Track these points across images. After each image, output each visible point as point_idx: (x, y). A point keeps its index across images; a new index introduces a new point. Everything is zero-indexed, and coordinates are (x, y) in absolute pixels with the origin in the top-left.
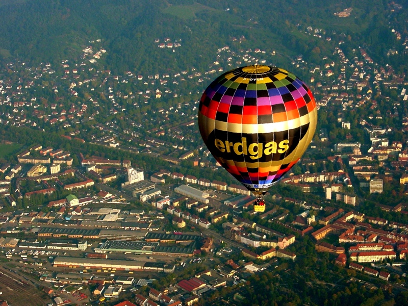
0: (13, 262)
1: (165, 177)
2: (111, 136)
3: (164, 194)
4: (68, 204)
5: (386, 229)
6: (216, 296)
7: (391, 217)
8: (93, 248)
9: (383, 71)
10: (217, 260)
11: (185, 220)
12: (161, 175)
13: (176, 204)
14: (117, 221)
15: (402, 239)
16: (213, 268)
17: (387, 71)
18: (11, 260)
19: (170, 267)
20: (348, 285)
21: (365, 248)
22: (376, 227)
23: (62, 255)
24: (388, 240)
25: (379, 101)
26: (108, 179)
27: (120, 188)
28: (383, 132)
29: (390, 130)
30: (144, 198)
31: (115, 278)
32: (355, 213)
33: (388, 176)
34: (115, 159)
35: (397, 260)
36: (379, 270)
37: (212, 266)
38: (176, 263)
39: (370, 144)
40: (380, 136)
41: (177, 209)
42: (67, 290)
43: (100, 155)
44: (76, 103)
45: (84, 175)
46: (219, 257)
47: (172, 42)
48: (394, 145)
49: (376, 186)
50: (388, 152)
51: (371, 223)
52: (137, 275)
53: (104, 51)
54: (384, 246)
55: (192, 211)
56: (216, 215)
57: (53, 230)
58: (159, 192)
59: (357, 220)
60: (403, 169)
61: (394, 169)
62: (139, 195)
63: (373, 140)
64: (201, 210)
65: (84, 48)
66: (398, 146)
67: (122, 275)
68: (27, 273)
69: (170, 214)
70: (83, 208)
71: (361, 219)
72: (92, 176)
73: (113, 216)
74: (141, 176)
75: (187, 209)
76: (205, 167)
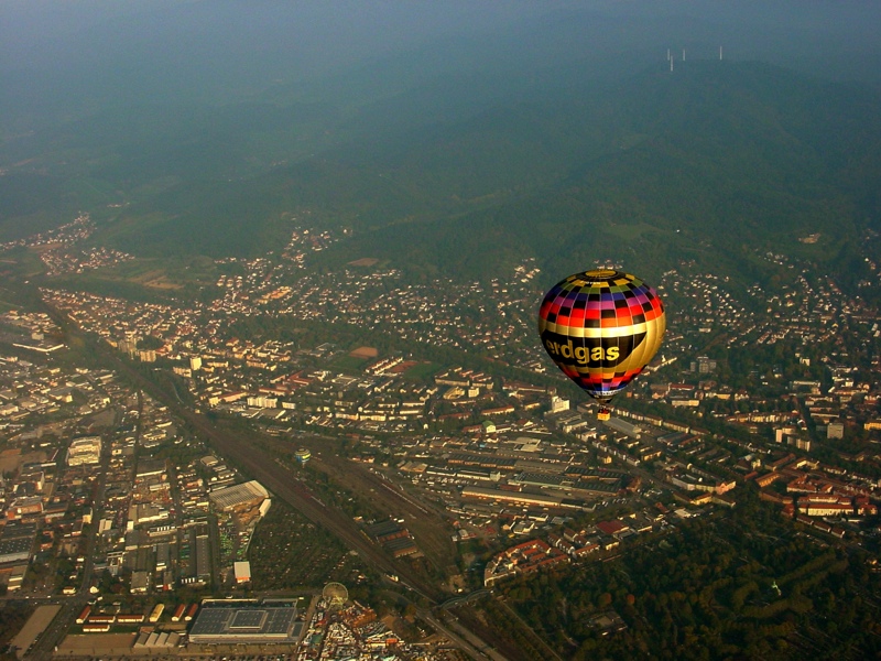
0: (419, 489)
1: (592, 407)
2: (538, 361)
3: (590, 426)
4: (484, 430)
5: (844, 480)
6: (639, 542)
7: (850, 465)
8: (506, 479)
9: (852, 304)
10: (644, 502)
11: (612, 456)
12: (589, 405)
13: (603, 437)
14: (536, 452)
15: (861, 492)
16: (639, 510)
17: (856, 304)
18: (417, 486)
19: (590, 506)
20: (794, 540)
21: (817, 500)
22: (833, 475)
23: (471, 485)
24: (845, 492)
25: (845, 336)
26: (530, 406)
27: (542, 417)
28: (848, 370)
29: (856, 369)
30: (568, 429)
31: (528, 514)
32: (808, 460)
33: (850, 420)
34: (539, 385)
35: (855, 515)
36: (831, 526)
37: (638, 509)
38: (597, 502)
39: (832, 383)
40: (844, 375)
41: (603, 442)
42: (474, 522)
43: (524, 380)
44: (502, 324)
45: (506, 399)
46: (646, 498)
47: (613, 263)
48: (859, 386)
49: (836, 431)
50: (852, 393)
51: (826, 472)
52: (552, 512)
53: (538, 270)
54: (840, 498)
55: (621, 447)
56: (647, 453)
57: (465, 457)
58: (585, 423)
59: (810, 467)
60: (869, 414)
61: (858, 412)
62: (562, 425)
63: (835, 379)
64: (630, 445)
65: (517, 267)
66: (864, 387)
67: (536, 510)
68: (432, 502)
69: (595, 448)
70: (499, 435)
71: (815, 466)
72: (513, 403)
73: (531, 447)
74: (566, 405)
75: (615, 443)
76: (640, 398)
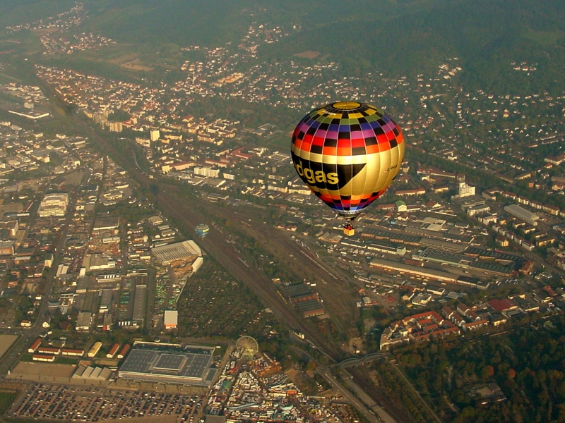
0: (332, 257)
1: (496, 194)
2: (451, 149)
3: (492, 211)
4: (396, 209)
6: (525, 320)
8: (411, 254)
10: (534, 284)
11: (509, 240)
12: (492, 193)
13: (502, 222)
14: (440, 232)
16: (529, 291)
18: (331, 255)
19: (484, 283)
23: (379, 257)
26: (440, 190)
27: (449, 200)
30: (472, 213)
31: (427, 287)
34: (450, 172)
37: (528, 290)
38: (491, 281)
41: (502, 227)
42: (377, 291)
43: (437, 167)
44: (423, 115)
45: (416, 183)
46: (536, 281)
47: (528, 65)
52: (449, 287)
53: (459, 69)
55: (518, 232)
56: (541, 239)
57: (376, 232)
58: (488, 209)
62: (467, 209)
64: (527, 231)
65: (442, 64)
67: (435, 285)
68: (343, 270)
69: (494, 232)
70: (409, 214)
72: (425, 185)
73: (437, 226)
74: (472, 191)
75: (513, 229)
76: (540, 189)
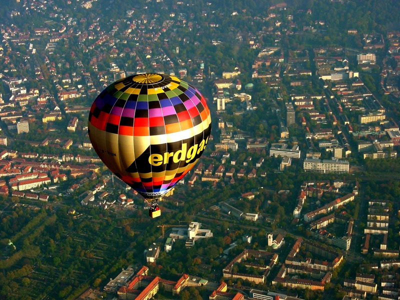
5: (38, 161)
7: (40, 150)
9: (10, 31)
15: (53, 167)
17: (13, 30)
20: (15, 209)
21: (23, 179)
22: (29, 160)
24: (42, 169)
25: (11, 56)
28: (20, 82)
29: (25, 80)
32: (8, 152)
33: (32, 117)
35: (52, 184)
36: (38, 194)
39: (10, 93)
40: (17, 86)
48: (31, 92)
49: (23, 127)
50: (28, 98)
51: (24, 158)
54: (39, 174)
59: (11, 157)
60: (44, 111)
61: (36, 111)
63: (13, 90)
66: (35, 92)
71: (15, 155)
